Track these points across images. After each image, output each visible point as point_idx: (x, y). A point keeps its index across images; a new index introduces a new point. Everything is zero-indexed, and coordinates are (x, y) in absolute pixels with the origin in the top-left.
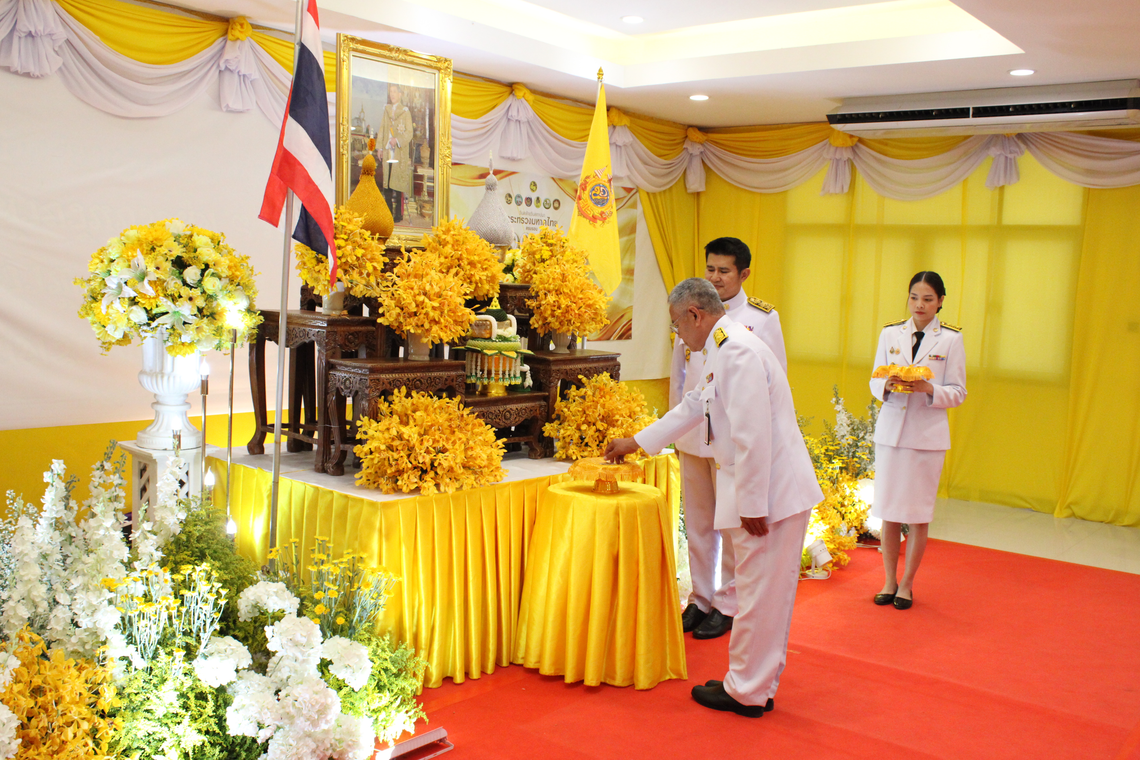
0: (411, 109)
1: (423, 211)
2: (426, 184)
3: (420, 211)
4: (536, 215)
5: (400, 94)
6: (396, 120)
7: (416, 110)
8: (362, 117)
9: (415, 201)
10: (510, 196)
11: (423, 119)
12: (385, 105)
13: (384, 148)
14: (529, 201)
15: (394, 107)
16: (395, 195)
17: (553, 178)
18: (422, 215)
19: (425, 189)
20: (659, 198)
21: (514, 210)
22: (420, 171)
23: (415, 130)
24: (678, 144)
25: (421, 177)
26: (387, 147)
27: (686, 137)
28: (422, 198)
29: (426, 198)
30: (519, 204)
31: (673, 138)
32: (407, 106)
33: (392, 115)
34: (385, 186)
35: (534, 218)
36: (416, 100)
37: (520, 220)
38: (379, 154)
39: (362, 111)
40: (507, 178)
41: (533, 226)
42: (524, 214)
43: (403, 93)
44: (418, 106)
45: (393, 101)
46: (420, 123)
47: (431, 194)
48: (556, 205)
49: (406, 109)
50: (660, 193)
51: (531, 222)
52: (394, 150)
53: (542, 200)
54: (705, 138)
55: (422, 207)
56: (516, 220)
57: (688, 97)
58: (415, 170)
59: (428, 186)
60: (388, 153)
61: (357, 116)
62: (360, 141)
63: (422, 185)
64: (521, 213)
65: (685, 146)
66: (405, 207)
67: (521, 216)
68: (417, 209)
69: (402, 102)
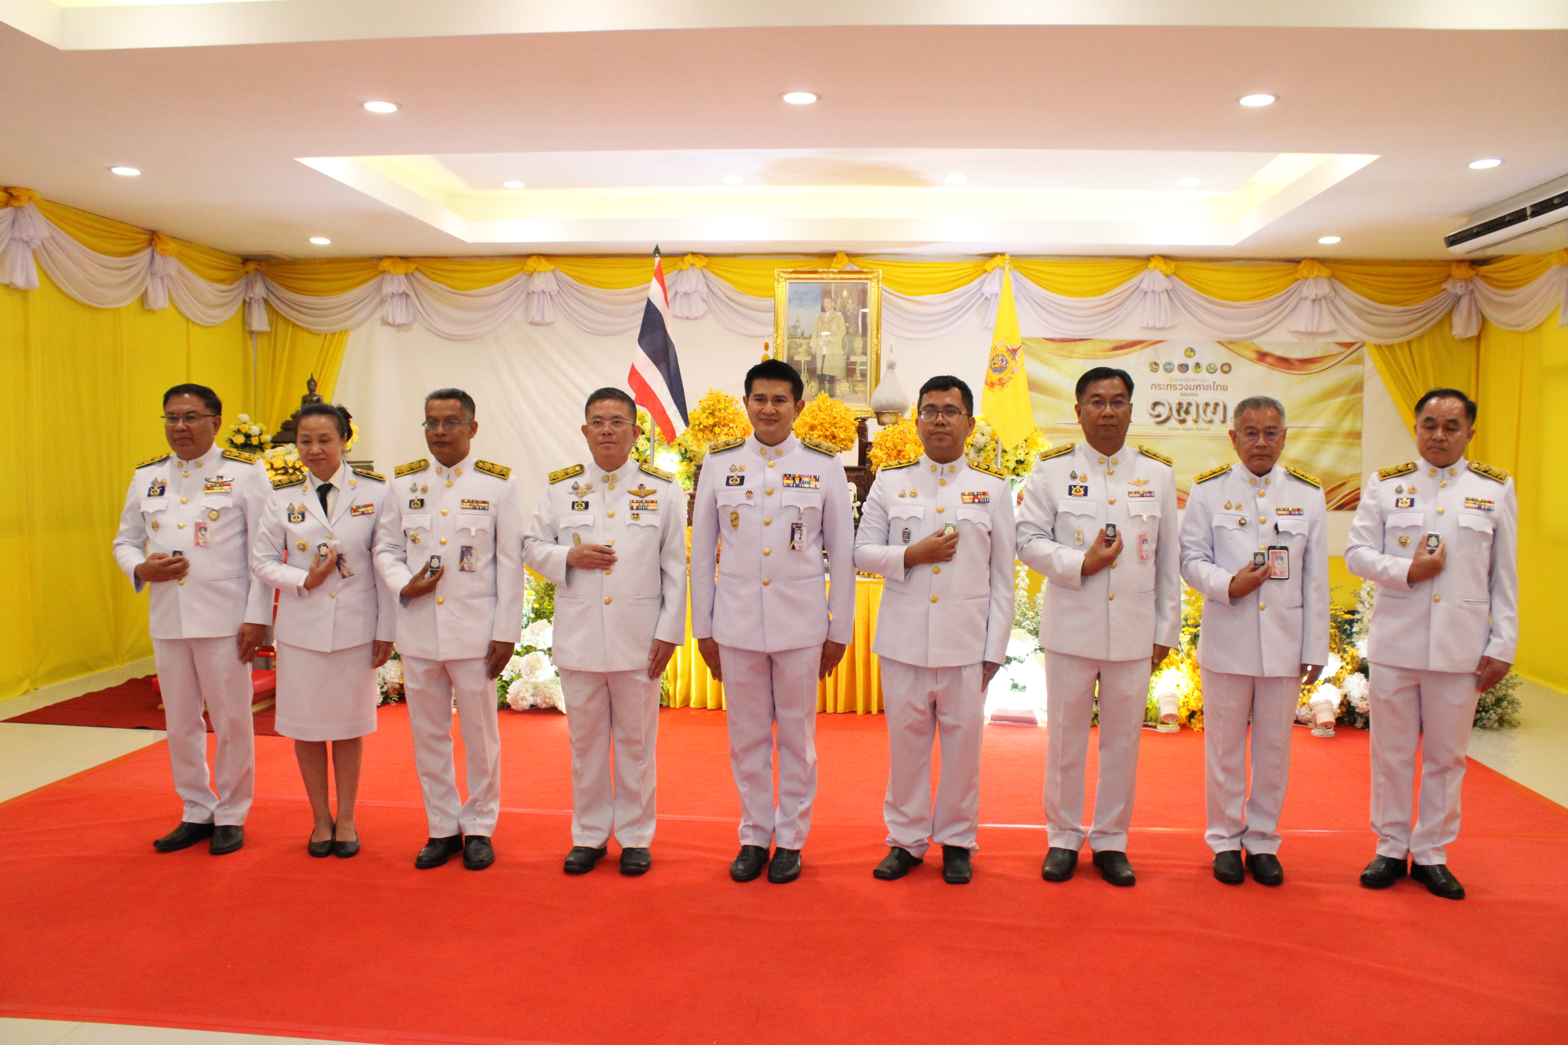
0: (844, 313)
1: (856, 389)
2: (859, 368)
3: (853, 388)
4: (1195, 380)
5: (833, 304)
6: (829, 323)
7: (848, 313)
8: (798, 324)
9: (848, 381)
10: (1156, 364)
11: (857, 319)
12: (819, 313)
13: (817, 345)
14: (1184, 368)
15: (828, 314)
16: (828, 378)
17: (1219, 342)
18: (855, 392)
19: (858, 372)
20: (1398, 350)
21: (1161, 377)
22: (853, 359)
23: (847, 328)
24: (1435, 284)
25: (854, 363)
26: (820, 344)
27: (1450, 276)
28: (855, 378)
29: (859, 378)
30: (1170, 371)
31: (1427, 278)
32: (840, 311)
33: (826, 319)
34: (819, 372)
35: (1192, 384)
36: (848, 306)
37: (1169, 386)
38: (813, 350)
39: (798, 320)
40: (1151, 348)
41: (1192, 392)
42: (1176, 380)
43: (836, 302)
44: (851, 310)
45: (826, 309)
46: (853, 322)
47: (864, 375)
48: (1226, 368)
49: (839, 314)
50: (1400, 345)
51: (1188, 387)
52: (827, 346)
53: (1204, 365)
54: (1473, 273)
55: (854, 386)
56: (1165, 387)
57: (1317, 241)
58: (848, 358)
59: (861, 370)
60: (821, 347)
61: (793, 325)
62: (796, 343)
63: (855, 369)
64: (1172, 379)
65: (1444, 286)
66: (838, 386)
67: (1173, 383)
68: (849, 387)
69: (835, 309)
